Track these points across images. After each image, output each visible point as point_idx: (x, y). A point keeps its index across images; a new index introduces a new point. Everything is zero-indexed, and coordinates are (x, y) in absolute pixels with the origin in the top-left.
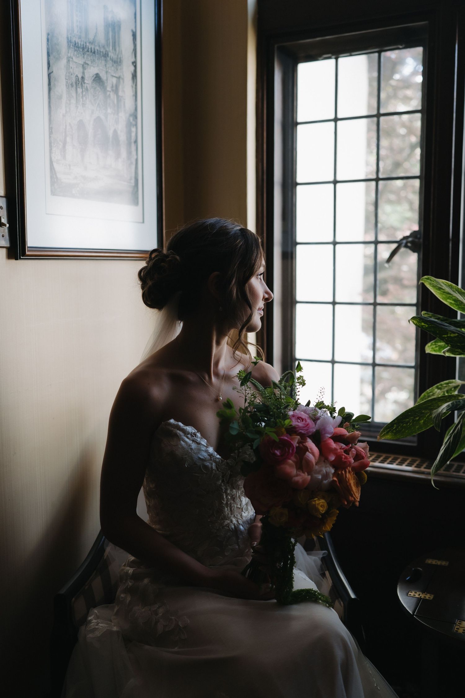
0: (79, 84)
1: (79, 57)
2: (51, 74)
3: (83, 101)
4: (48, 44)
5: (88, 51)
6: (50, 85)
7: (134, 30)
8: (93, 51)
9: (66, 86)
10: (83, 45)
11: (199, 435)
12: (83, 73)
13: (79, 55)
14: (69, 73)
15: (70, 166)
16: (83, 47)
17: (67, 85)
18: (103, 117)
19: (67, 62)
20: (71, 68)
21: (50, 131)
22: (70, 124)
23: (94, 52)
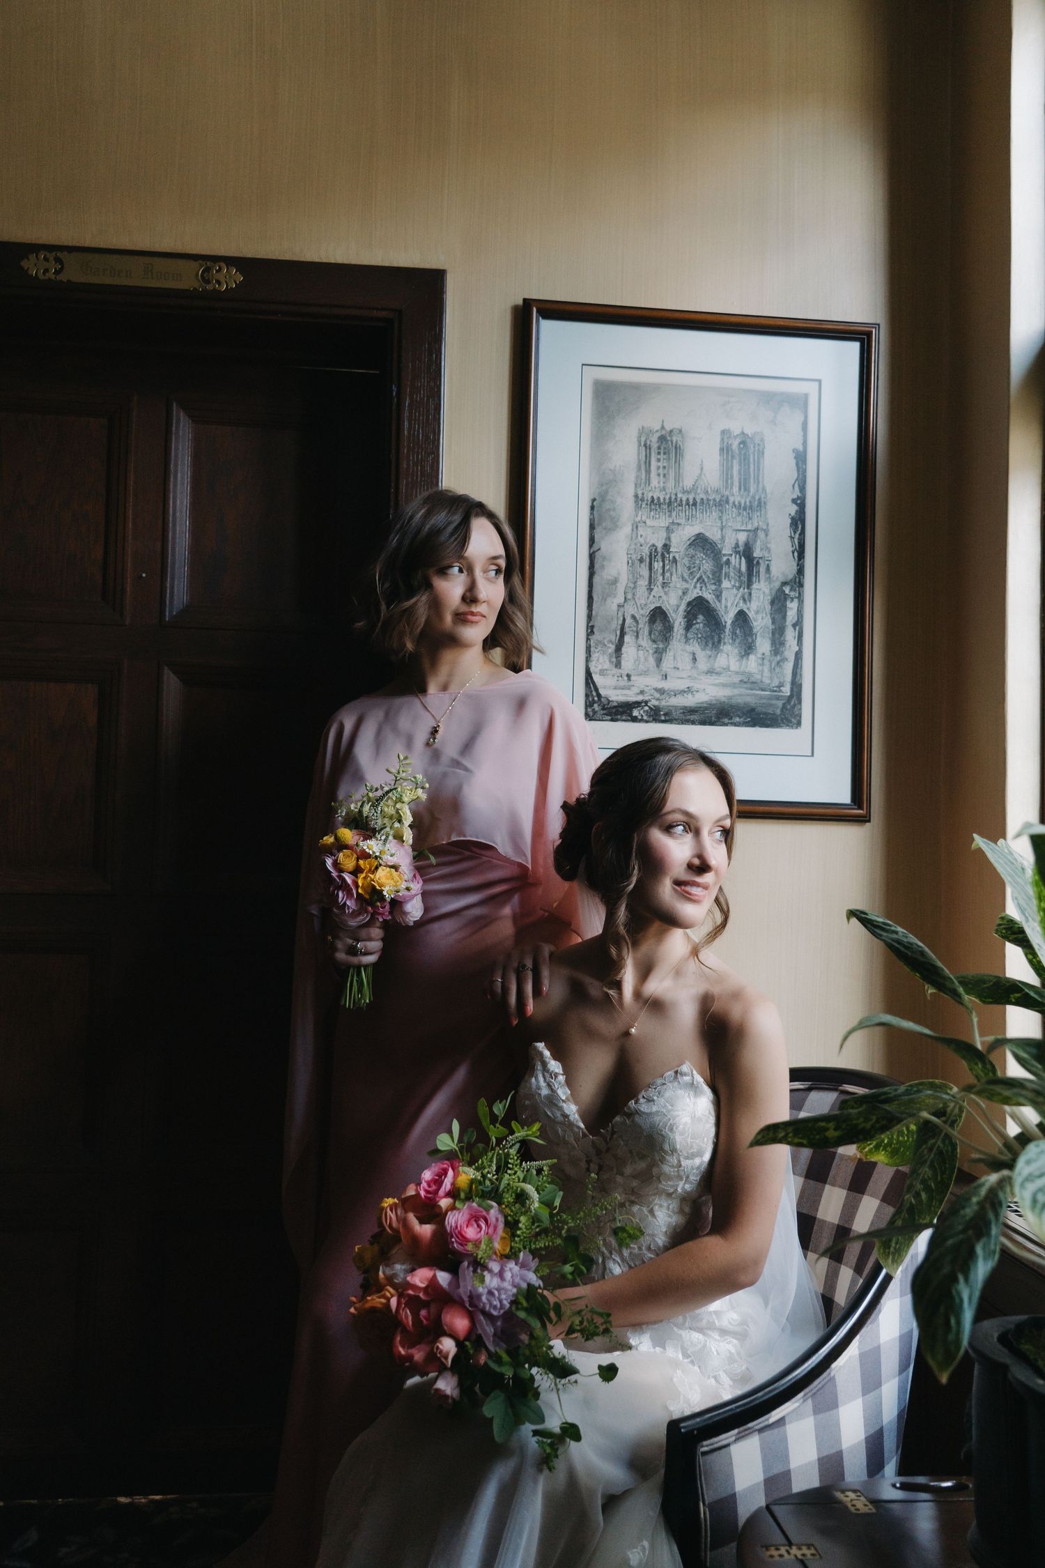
0: (655, 556)
1: (659, 517)
2: (596, 553)
3: (663, 579)
4: (592, 514)
5: (681, 505)
6: (593, 567)
7: (801, 448)
8: (691, 503)
9: (628, 563)
10: (670, 498)
11: (562, 1078)
12: (669, 538)
13: (659, 514)
14: (636, 544)
15: (629, 676)
16: (670, 502)
17: (630, 561)
18: (709, 596)
19: (633, 530)
20: (641, 536)
21: (589, 631)
22: (633, 617)
23: (695, 504)
